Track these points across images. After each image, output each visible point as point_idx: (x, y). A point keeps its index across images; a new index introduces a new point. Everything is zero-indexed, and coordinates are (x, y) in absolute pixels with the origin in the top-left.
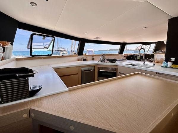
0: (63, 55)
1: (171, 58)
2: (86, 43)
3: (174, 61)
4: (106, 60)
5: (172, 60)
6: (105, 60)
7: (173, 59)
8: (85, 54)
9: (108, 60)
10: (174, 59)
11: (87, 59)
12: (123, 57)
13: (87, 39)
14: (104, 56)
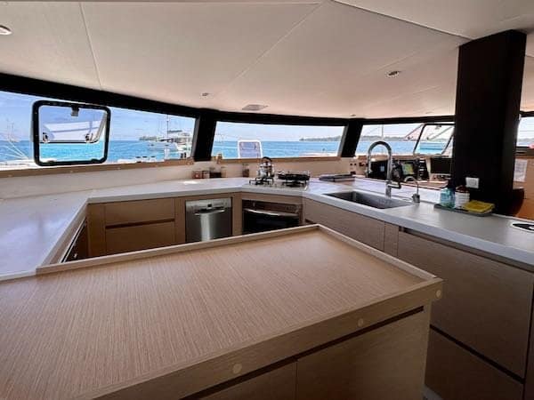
0: (142, 160)
1: (468, 179)
2: (218, 123)
3: (477, 187)
4: (275, 178)
5: (468, 186)
6: (272, 176)
7: (472, 182)
8: (220, 157)
9: (281, 177)
10: (477, 180)
11: (223, 171)
12: (353, 166)
13: (221, 110)
14: (269, 164)
